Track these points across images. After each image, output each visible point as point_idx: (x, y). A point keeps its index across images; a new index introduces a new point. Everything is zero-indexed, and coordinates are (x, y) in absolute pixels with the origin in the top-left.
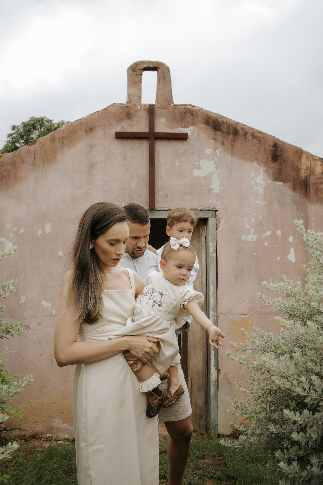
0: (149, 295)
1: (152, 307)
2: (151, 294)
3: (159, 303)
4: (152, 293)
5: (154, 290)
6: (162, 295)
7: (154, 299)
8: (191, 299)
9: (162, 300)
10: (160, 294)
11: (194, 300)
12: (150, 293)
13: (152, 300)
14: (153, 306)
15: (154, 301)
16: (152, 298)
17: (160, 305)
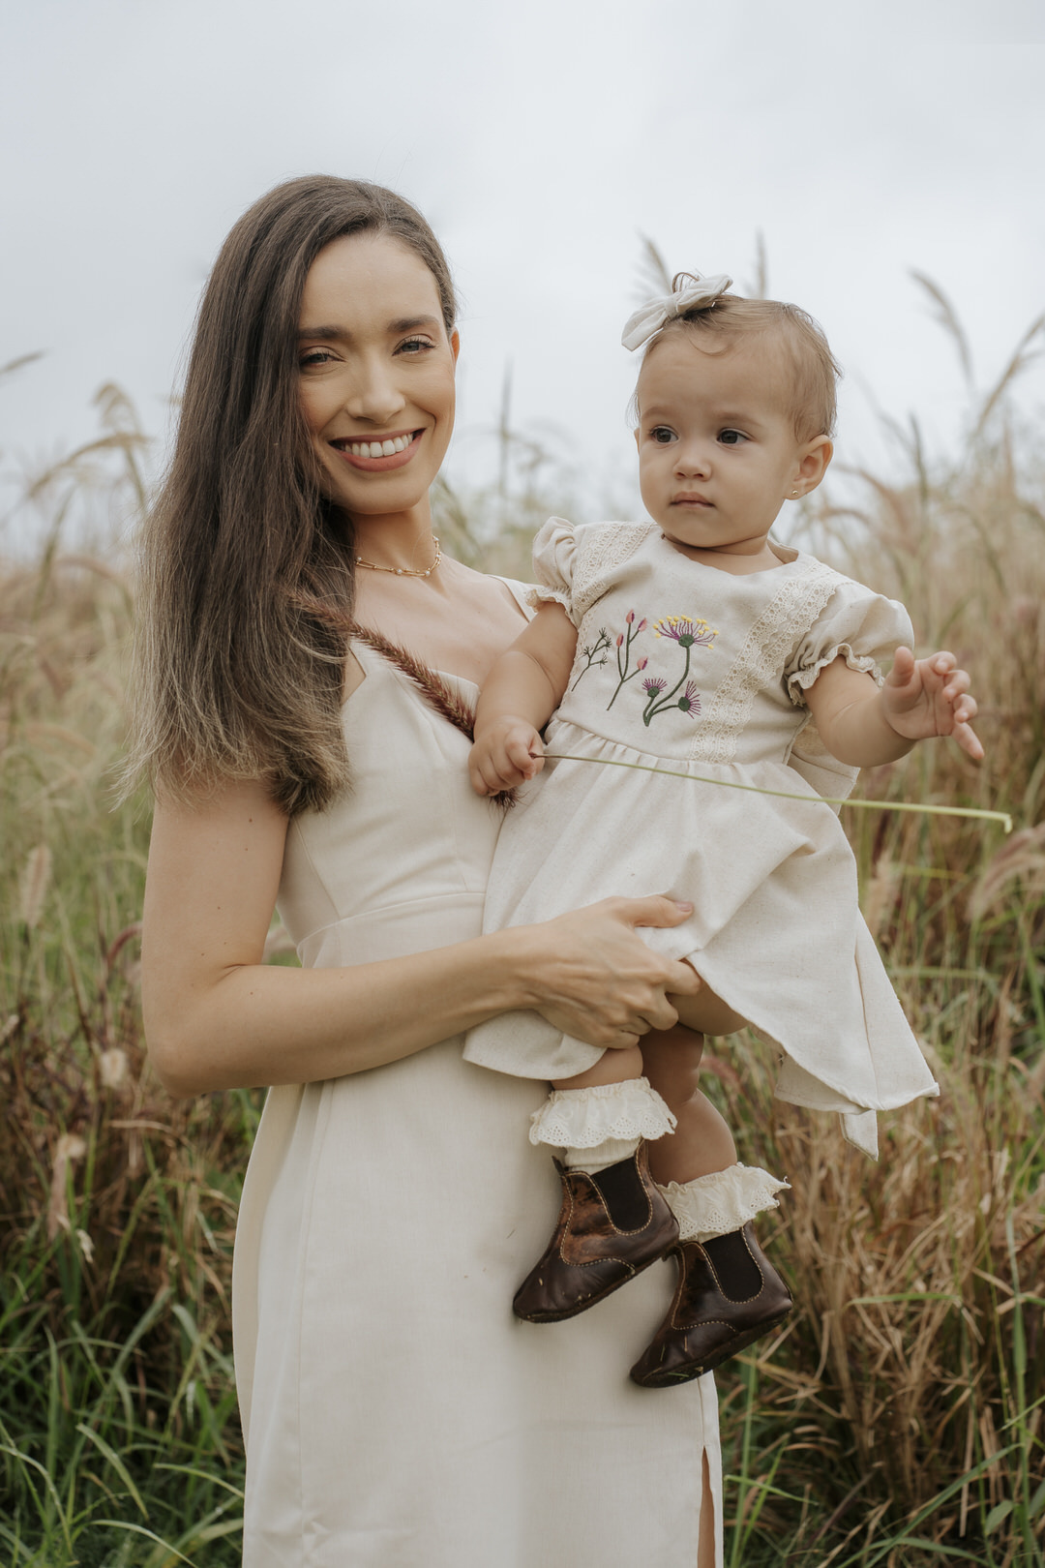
0: (611, 654)
1: (647, 720)
2: (623, 648)
3: (680, 694)
4: (629, 642)
5: (636, 622)
6: (686, 641)
7: (647, 674)
8: (833, 653)
9: (695, 673)
10: (676, 636)
11: (851, 660)
12: (614, 642)
13: (637, 681)
14: (652, 714)
15: (653, 689)
16: (632, 668)
17: (685, 704)
